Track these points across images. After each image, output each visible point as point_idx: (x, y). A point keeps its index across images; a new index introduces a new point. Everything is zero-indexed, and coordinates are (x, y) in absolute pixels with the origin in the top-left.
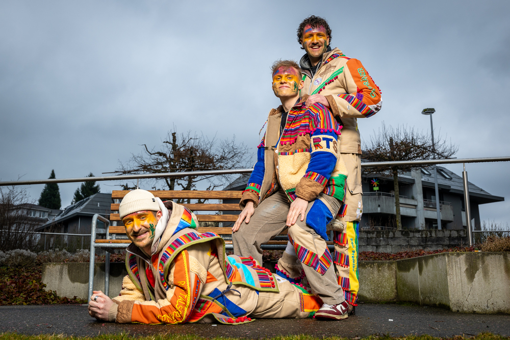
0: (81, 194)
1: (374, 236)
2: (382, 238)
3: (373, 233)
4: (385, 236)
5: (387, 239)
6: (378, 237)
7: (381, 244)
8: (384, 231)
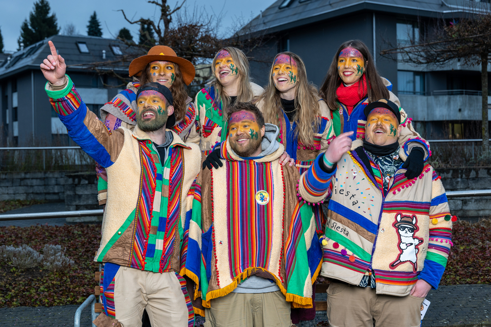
0: (30, 27)
1: (450, 175)
2: (459, 179)
3: (448, 172)
4: (464, 175)
5: (466, 180)
6: (454, 178)
7: (458, 187)
8: (464, 169)
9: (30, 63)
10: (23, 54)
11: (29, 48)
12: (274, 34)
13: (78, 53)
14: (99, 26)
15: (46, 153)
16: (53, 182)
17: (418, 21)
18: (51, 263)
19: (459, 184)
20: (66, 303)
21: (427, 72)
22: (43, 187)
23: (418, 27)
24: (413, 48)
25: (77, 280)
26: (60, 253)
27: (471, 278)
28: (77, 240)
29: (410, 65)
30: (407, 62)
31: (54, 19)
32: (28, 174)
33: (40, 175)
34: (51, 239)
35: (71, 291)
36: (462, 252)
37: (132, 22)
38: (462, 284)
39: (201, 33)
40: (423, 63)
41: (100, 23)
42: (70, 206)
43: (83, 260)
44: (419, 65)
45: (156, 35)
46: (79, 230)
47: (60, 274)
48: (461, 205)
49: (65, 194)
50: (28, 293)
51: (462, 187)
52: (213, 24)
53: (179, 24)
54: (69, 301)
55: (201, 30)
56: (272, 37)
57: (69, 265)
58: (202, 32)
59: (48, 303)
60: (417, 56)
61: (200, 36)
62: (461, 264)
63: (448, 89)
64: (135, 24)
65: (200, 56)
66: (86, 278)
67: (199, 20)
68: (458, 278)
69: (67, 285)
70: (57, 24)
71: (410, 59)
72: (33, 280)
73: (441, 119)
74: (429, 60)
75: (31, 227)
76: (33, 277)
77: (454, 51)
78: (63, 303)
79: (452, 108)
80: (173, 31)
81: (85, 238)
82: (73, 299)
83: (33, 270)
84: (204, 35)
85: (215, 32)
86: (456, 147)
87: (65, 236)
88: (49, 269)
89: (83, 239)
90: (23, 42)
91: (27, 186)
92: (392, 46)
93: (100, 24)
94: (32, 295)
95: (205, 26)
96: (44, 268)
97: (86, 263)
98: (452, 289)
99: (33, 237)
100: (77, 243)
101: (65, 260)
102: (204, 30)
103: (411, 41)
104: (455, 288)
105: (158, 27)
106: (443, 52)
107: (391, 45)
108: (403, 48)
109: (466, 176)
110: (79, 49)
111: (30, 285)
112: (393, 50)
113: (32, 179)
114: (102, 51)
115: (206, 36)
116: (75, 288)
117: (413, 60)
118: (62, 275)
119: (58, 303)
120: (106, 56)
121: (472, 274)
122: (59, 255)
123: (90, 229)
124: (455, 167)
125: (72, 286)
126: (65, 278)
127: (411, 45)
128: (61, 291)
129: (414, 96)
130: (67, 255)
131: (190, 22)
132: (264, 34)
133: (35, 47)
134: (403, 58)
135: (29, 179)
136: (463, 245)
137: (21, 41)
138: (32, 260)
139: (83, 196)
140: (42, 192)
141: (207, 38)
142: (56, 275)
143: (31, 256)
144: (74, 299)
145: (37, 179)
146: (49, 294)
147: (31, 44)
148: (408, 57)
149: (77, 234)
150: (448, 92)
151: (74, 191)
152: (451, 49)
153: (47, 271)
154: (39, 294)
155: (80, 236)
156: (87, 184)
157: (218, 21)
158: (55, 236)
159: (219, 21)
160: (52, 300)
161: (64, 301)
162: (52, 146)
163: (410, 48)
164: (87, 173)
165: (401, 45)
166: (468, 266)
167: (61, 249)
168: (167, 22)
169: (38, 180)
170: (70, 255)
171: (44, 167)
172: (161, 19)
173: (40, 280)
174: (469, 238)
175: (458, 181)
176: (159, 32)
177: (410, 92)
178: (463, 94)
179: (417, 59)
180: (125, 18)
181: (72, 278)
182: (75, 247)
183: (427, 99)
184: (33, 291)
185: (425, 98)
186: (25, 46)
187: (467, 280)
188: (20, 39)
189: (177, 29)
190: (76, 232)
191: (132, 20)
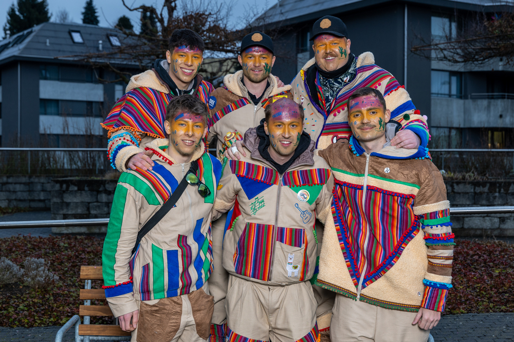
0: (17, 13)
1: (486, 189)
2: (497, 194)
3: (484, 186)
4: (502, 190)
5: (505, 195)
6: (491, 192)
7: (495, 203)
8: (502, 182)
9: (16, 54)
10: (9, 43)
11: (15, 36)
12: (291, 25)
13: (72, 43)
14: (95, 13)
15: (31, 155)
16: (39, 187)
17: (455, 14)
18: (33, 279)
19: (497, 199)
20: (48, 324)
21: (464, 73)
22: (28, 193)
23: (454, 22)
24: (449, 44)
25: (61, 298)
26: (43, 268)
27: (506, 306)
28: (63, 253)
29: (444, 63)
30: (442, 60)
31: (45, 4)
32: (11, 178)
33: (24, 180)
34: (34, 252)
35: (54, 311)
36: (497, 276)
37: (132, 8)
38: (496, 312)
39: (208, 23)
40: (459, 62)
41: (96, 9)
42: (57, 215)
43: (69, 275)
44: (455, 64)
45: (158, 24)
46: (66, 242)
47: (42, 292)
48: (498, 224)
49: (52, 201)
50: (5, 312)
51: (499, 203)
52: (223, 13)
53: (184, 12)
54: (51, 322)
55: (209, 20)
56: (289, 29)
57: (53, 281)
58: (210, 22)
59: (27, 324)
60: (452, 54)
61: (208, 26)
62: (496, 290)
63: (488, 92)
64: (135, 11)
65: (208, 48)
66: (72, 296)
67: (207, 8)
68: (491, 305)
69: (49, 303)
70: (48, 9)
71: (445, 57)
72: (11, 298)
73: (479, 126)
74: (466, 59)
75: (12, 238)
76: (12, 294)
77: (495, 48)
78: (44, 324)
79: (492, 113)
80: (178, 19)
81: (72, 252)
82: (56, 320)
83: (12, 286)
84: (212, 25)
85: (225, 22)
86: (495, 158)
87: (49, 249)
88: (31, 286)
89: (70, 253)
90: (10, 29)
91: (9, 191)
92: (424, 42)
93: (96, 11)
94: (10, 314)
95: (213, 15)
96: (25, 284)
97: (72, 279)
98: (485, 318)
99: (14, 249)
100: (62, 257)
101: (48, 275)
102: (213, 19)
103: (446, 36)
104: (488, 316)
105: (161, 15)
106: (482, 50)
107: (423, 40)
108: (436, 45)
109: (504, 190)
110: (72, 38)
111: (8, 303)
112: (425, 46)
113: (15, 183)
114: (98, 41)
115: (215, 26)
116: (58, 308)
117: (449, 58)
118: (45, 292)
119: (39, 324)
120: (103, 47)
121: (508, 301)
122: (42, 270)
123: (78, 241)
124: (493, 180)
125: (55, 305)
126: (47, 296)
127: (446, 41)
128: (42, 310)
129: (450, 99)
130: (51, 270)
131: (197, 10)
132: (280, 25)
133: (23, 35)
134: (437, 56)
135: (11, 183)
136: (499, 268)
137: (7, 28)
138: (11, 275)
139: (72, 204)
140: (26, 198)
141: (215, 29)
142: (38, 292)
143: (11, 270)
144: (58, 320)
145: (20, 183)
146: (29, 313)
147: (19, 32)
148: (442, 55)
149: (64, 246)
150: (488, 95)
151: (62, 198)
152: (492, 47)
153: (28, 287)
154: (17, 314)
155: (66, 249)
156: (76, 191)
157: (228, 9)
158: (38, 249)
159: (230, 9)
160: (33, 321)
161: (46, 322)
162: (38, 147)
163: (445, 44)
164: (77, 178)
165: (434, 41)
166: (503, 292)
167: (44, 262)
168: (171, 10)
169: (22, 185)
170: (54, 270)
171: (29, 171)
172: (164, 6)
173: (20, 298)
174: (506, 261)
175: (496, 196)
176: (161, 21)
177: (445, 94)
178: (504, 98)
179: (452, 57)
180: (124, 4)
181: (56, 296)
182: (60, 261)
183: (464, 103)
184: (11, 310)
185: (461, 101)
186: (12, 34)
187: (502, 308)
188: (6, 26)
189: (181, 17)
190: (62, 244)
191: (132, 6)
